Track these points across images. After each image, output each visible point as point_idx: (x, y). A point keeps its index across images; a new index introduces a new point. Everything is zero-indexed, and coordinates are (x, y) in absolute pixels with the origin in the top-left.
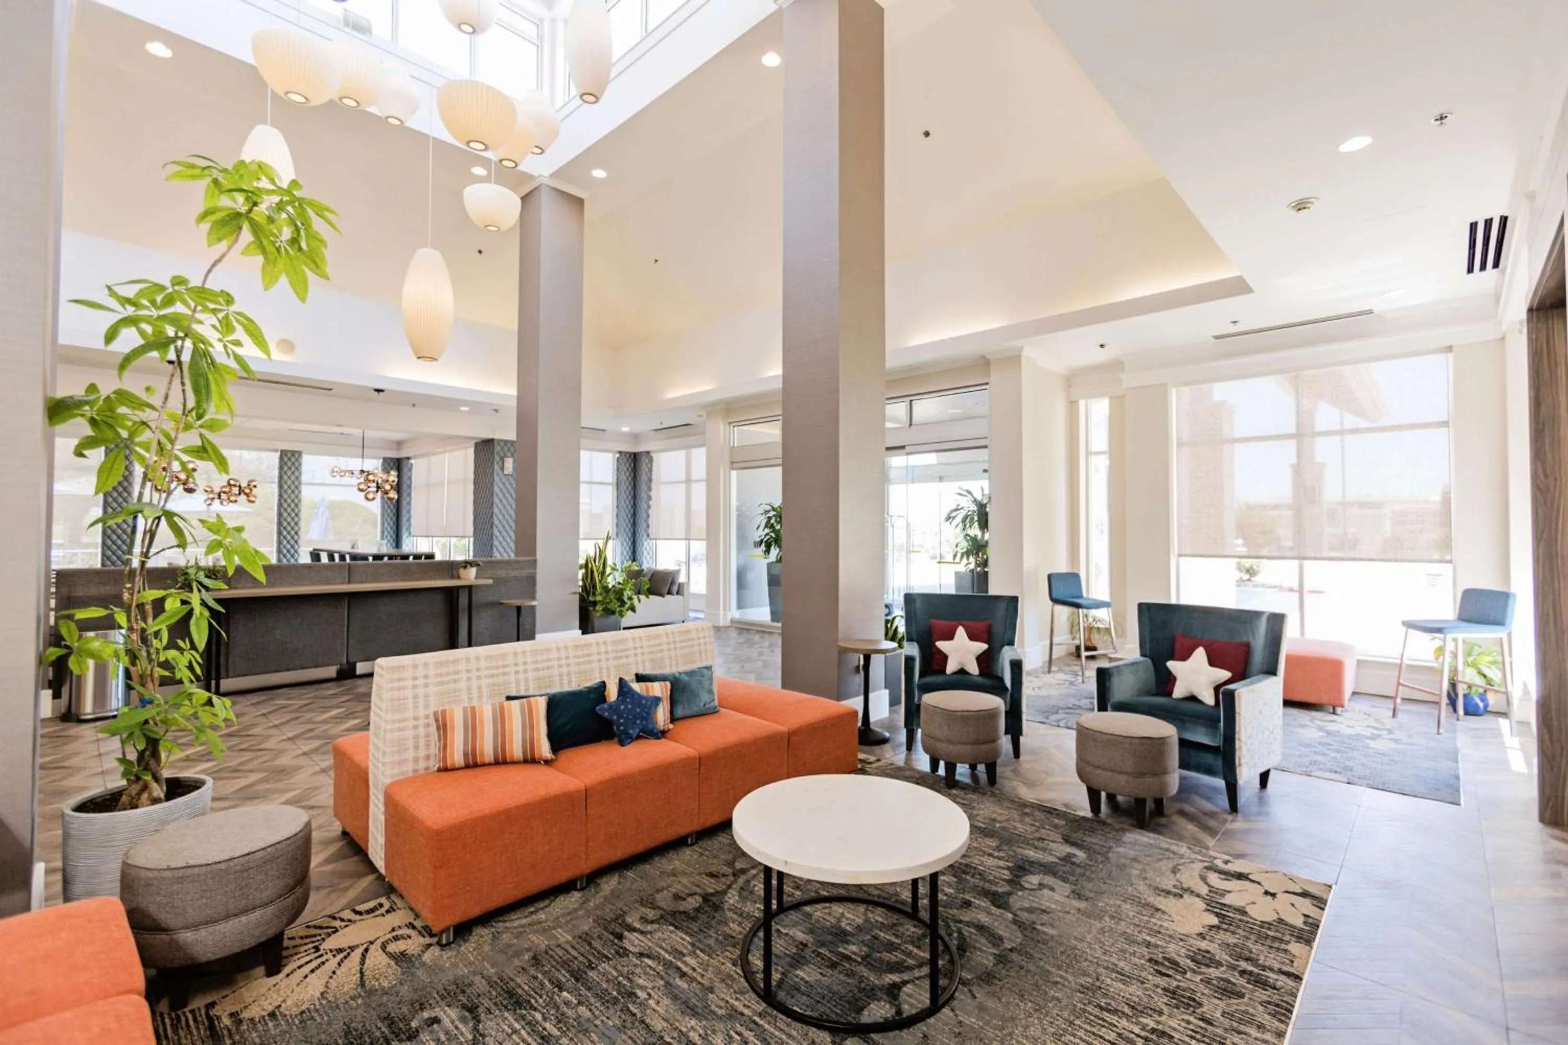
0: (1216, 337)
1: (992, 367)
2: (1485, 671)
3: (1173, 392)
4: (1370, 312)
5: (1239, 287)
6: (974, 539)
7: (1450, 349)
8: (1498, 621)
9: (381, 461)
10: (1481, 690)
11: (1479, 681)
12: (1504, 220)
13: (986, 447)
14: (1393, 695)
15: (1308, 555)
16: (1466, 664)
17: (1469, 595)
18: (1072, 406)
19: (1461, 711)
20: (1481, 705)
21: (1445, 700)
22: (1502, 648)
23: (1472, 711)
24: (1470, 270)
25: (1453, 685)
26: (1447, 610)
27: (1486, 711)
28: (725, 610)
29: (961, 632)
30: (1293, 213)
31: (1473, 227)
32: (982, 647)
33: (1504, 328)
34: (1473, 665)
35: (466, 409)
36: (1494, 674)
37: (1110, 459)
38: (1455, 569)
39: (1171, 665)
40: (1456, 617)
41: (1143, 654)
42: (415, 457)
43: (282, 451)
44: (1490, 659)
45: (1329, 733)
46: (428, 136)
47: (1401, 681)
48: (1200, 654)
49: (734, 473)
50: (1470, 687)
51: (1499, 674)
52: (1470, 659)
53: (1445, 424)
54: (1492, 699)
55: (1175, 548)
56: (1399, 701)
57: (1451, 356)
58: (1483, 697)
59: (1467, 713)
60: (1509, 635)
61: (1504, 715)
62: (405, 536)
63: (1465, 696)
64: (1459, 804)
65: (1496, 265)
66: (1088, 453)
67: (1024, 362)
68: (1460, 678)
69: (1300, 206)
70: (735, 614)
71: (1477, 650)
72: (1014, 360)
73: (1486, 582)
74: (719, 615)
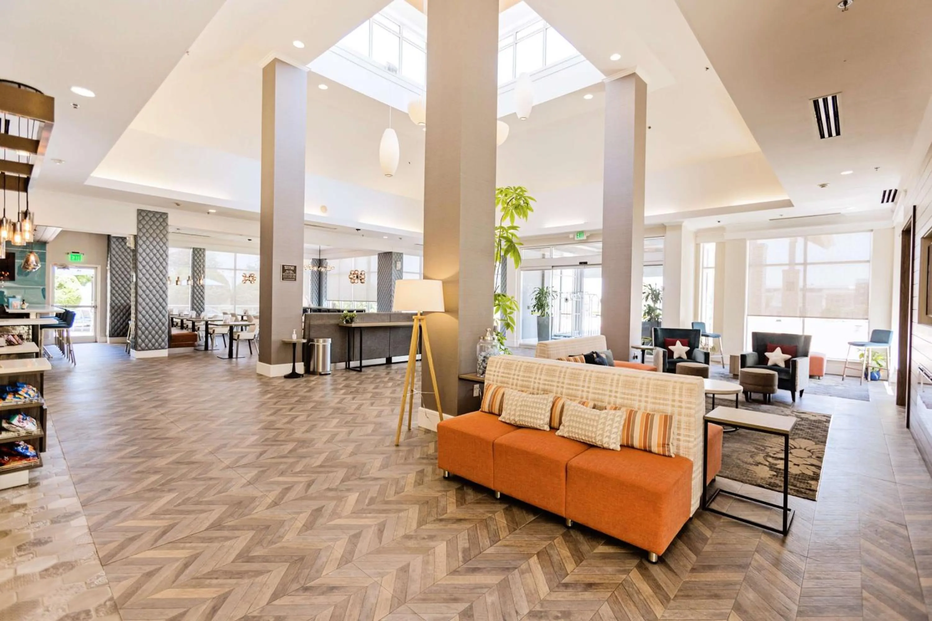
0: (771, 220)
1: (667, 229)
2: (880, 363)
3: (748, 243)
4: (840, 213)
5: (788, 204)
6: (650, 307)
7: (872, 230)
8: (886, 342)
9: (311, 260)
10: (878, 370)
11: (877, 366)
12: (896, 191)
13: (662, 265)
14: (842, 374)
15: (807, 316)
16: (873, 360)
17: (875, 332)
18: (697, 246)
19: (869, 379)
20: (877, 377)
21: (863, 376)
22: (886, 353)
23: (873, 379)
24: (883, 202)
25: (867, 369)
26: (865, 338)
27: (879, 380)
28: (517, 339)
29: (678, 343)
30: (820, 188)
31: (885, 192)
32: (687, 348)
33: (894, 225)
34: (875, 360)
35: (386, 237)
36: (883, 364)
37: (716, 271)
38: (869, 322)
39: (767, 354)
40: (870, 340)
41: (754, 351)
42: (330, 259)
43: (193, 248)
44: (882, 358)
45: (819, 385)
46: (388, 106)
47: (847, 366)
48: (778, 350)
49: (522, 272)
50: (873, 369)
51: (885, 364)
52: (874, 358)
53: (868, 261)
54: (881, 373)
55: (746, 312)
56: (845, 376)
57: (872, 233)
58: (878, 372)
59: (872, 380)
60: (890, 348)
61: (887, 380)
62: (324, 300)
63: (872, 373)
64: (869, 401)
65: (893, 201)
66: (703, 268)
67: (683, 228)
68: (870, 365)
69: (823, 186)
70: (521, 341)
71: (877, 354)
72: (678, 227)
73: (882, 327)
74: (514, 342)
